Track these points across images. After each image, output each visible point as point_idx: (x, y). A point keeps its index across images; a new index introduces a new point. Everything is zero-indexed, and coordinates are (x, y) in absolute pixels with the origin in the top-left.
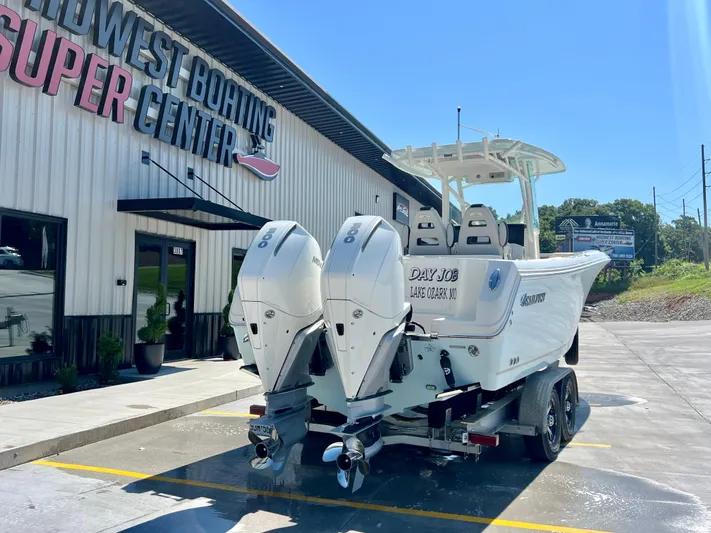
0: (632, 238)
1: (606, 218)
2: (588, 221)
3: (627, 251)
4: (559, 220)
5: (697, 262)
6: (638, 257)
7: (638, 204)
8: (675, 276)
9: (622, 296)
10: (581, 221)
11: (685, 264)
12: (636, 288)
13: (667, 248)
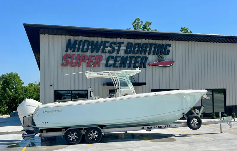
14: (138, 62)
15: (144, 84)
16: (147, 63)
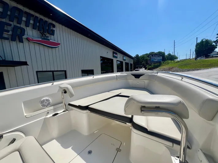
0: (162, 58)
1: (157, 55)
2: (154, 55)
3: (160, 60)
4: (149, 55)
5: (172, 60)
6: (162, 61)
7: (162, 52)
8: (168, 63)
9: (160, 68)
10: (152, 55)
11: (169, 61)
12: (162, 66)
13: (166, 59)
14: (8, 31)
15: (25, 63)
16: (24, 37)
